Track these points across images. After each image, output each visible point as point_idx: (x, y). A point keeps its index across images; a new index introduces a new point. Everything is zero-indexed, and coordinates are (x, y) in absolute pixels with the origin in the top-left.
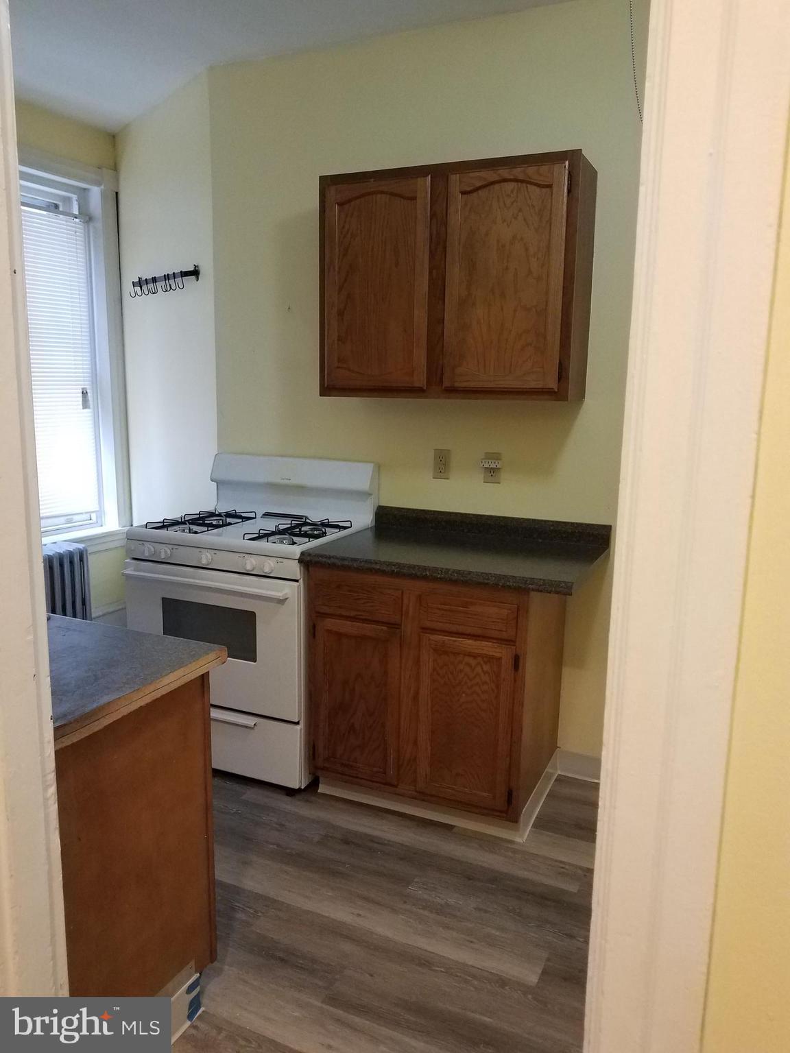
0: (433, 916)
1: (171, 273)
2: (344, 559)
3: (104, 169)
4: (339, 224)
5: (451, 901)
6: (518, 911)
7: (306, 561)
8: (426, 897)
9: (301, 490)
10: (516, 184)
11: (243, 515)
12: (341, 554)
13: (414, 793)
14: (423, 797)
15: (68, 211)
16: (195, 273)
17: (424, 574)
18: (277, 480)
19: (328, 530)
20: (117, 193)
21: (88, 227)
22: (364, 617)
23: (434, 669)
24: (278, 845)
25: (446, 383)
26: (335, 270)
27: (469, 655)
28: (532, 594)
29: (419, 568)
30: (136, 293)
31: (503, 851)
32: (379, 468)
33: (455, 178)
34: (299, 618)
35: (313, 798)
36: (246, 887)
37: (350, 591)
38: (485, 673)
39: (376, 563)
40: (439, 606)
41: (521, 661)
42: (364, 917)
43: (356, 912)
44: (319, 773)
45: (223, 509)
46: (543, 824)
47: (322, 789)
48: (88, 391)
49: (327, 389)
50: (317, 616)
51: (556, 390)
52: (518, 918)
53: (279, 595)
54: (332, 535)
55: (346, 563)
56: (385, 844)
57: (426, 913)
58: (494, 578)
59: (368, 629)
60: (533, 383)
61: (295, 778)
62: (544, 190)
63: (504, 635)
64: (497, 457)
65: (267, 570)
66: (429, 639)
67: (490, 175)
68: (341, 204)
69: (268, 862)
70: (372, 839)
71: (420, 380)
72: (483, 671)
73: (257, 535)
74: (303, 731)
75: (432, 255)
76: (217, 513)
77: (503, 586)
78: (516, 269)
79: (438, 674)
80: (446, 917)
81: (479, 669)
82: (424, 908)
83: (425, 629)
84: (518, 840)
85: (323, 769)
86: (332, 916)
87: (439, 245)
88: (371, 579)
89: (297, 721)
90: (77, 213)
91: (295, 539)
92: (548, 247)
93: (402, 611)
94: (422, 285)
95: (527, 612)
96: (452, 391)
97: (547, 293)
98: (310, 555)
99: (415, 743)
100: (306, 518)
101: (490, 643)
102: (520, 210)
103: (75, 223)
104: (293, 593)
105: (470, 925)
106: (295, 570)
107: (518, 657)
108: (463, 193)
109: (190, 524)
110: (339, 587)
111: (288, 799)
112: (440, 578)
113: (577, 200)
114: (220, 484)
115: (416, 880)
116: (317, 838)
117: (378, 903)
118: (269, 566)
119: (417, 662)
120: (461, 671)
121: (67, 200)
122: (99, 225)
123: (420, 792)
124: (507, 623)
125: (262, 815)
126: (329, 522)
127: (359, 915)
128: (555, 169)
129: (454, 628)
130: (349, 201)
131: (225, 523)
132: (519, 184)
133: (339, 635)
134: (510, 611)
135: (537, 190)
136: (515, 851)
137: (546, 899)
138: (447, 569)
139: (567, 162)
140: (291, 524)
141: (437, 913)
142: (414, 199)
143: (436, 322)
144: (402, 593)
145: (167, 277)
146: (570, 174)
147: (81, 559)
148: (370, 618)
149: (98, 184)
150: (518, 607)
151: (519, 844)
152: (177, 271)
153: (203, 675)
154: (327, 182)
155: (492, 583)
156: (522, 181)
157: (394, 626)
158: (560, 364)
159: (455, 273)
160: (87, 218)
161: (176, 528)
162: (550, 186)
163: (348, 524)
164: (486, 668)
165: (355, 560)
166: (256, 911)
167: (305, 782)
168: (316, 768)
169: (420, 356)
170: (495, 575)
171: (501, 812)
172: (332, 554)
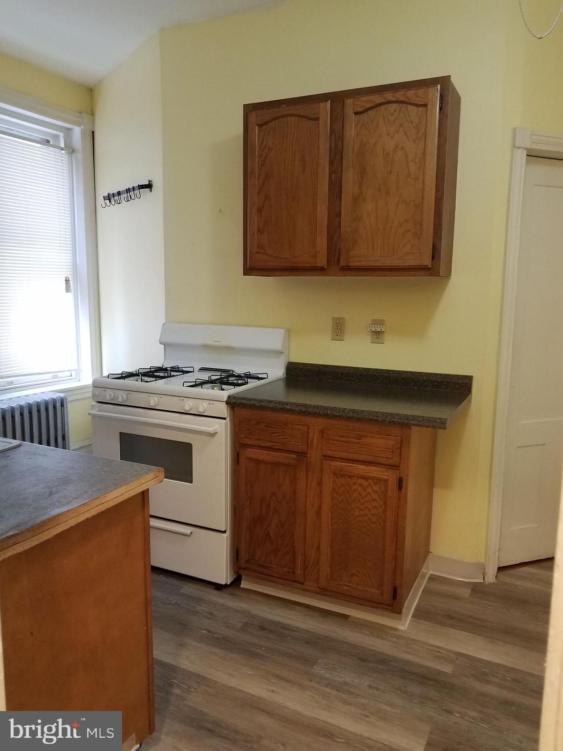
0: (334, 692)
1: (131, 187)
2: (261, 401)
3: (84, 114)
4: (258, 141)
5: (348, 679)
6: (404, 689)
7: (233, 403)
8: (327, 676)
9: (229, 350)
10: (398, 104)
11: (184, 369)
12: (259, 397)
13: (317, 589)
14: (324, 592)
15: (56, 145)
16: (149, 186)
17: (326, 412)
18: (210, 342)
19: (249, 380)
20: (93, 132)
21: (72, 157)
22: (277, 447)
23: (334, 490)
24: (208, 631)
25: (342, 263)
26: (255, 177)
27: (363, 477)
28: (413, 427)
29: (322, 408)
30: (106, 204)
31: (389, 637)
32: (289, 332)
33: (349, 102)
34: (226, 447)
35: (237, 592)
36: (182, 666)
37: (266, 426)
38: (375, 492)
39: (287, 404)
40: (339, 438)
41: (404, 483)
42: (277, 693)
43: (271, 688)
44: (242, 572)
45: (168, 365)
46: (421, 614)
47: (244, 584)
48: (70, 279)
49: (249, 270)
50: (240, 447)
51: (431, 267)
52: (403, 695)
53: (210, 430)
54: (253, 384)
55: (264, 404)
56: (294, 631)
57: (328, 690)
58: (382, 416)
59: (280, 457)
60: (411, 262)
61: (223, 576)
62: (421, 109)
63: (391, 462)
64: (381, 322)
65: (201, 410)
66: (330, 465)
67: (377, 99)
68: (260, 126)
69: (199, 645)
70: (284, 626)
71: (322, 261)
72: (373, 490)
73: (194, 383)
74: (229, 538)
75: (331, 163)
76: (164, 368)
77: (390, 422)
78: (398, 172)
79: (337, 493)
80: (344, 693)
81: (369, 489)
82: (327, 686)
83: (326, 457)
84: (401, 627)
85: (245, 569)
86: (251, 692)
87: (337, 155)
88: (283, 417)
89: (224, 530)
90: (63, 146)
91: (224, 387)
92: (424, 153)
93: (308, 441)
94: (324, 187)
95: (409, 443)
96: (348, 270)
97: (423, 190)
98: (234, 398)
99: (318, 549)
100: (233, 371)
101: (380, 468)
102: (401, 125)
103: (62, 154)
104: (222, 429)
105: (366, 701)
106: (223, 410)
107: (402, 479)
108: (356, 113)
109: (142, 375)
110: (258, 423)
111: (217, 592)
112: (339, 416)
113: (447, 116)
114: (167, 345)
115: (319, 661)
116: (239, 626)
117: (287, 681)
118: (202, 407)
119: (320, 483)
120: (355, 491)
121: (56, 137)
122: (79, 155)
123: (322, 589)
124: (393, 452)
125: (196, 606)
126: (250, 374)
127: (273, 691)
128: (429, 91)
129: (350, 456)
130: (266, 123)
131: (169, 375)
132: (401, 104)
133: (258, 462)
134: (395, 442)
135: (415, 108)
136: (398, 637)
137: (427, 679)
138: (344, 409)
139: (439, 86)
140: (221, 375)
141: (338, 690)
142: (318, 119)
143: (335, 214)
144: (308, 427)
145: (128, 191)
146: (441, 95)
147: (62, 405)
148: (281, 448)
149: (79, 125)
150: (401, 439)
151: (402, 631)
152: (136, 185)
153: (143, 492)
154: (250, 110)
155: (380, 419)
156: (402, 102)
157: (302, 455)
158: (434, 245)
159: (350, 177)
160: (71, 150)
161: (132, 378)
162: (425, 105)
163: (265, 376)
164: (376, 488)
165: (270, 402)
166: (189, 687)
167: (230, 579)
168: (239, 568)
169: (322, 242)
170: (383, 414)
171: (388, 605)
172: (252, 397)
